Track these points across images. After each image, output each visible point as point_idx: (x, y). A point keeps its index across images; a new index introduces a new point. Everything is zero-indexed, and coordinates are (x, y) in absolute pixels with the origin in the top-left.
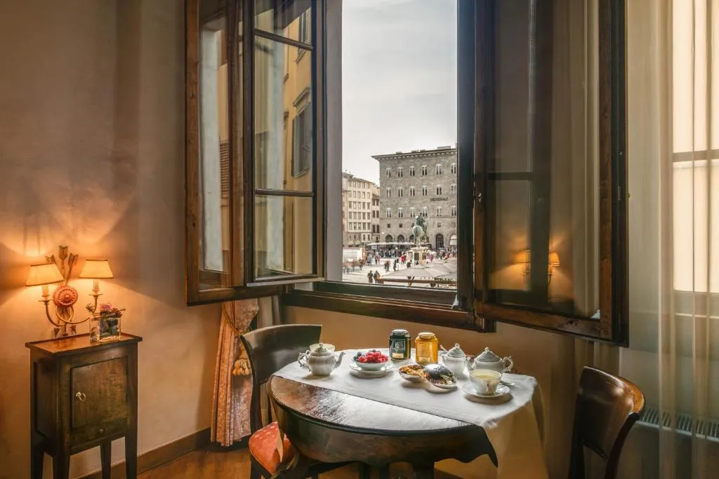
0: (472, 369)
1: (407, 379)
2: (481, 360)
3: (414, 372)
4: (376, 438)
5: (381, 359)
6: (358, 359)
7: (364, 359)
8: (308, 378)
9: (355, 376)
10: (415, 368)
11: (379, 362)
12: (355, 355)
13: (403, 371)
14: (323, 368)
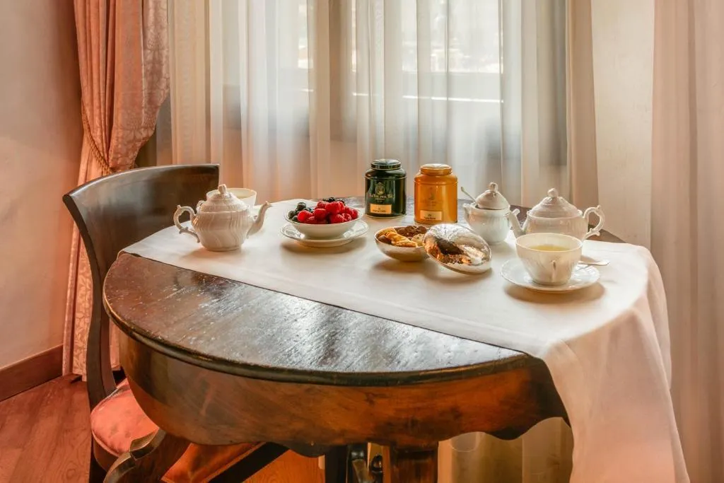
0: (523, 233)
1: (390, 254)
2: (541, 214)
3: (406, 240)
4: (308, 390)
5: (342, 216)
6: (299, 216)
7: (309, 216)
8: (196, 254)
9: (291, 249)
10: (408, 232)
11: (340, 221)
12: (294, 209)
13: (385, 239)
14: (226, 233)
